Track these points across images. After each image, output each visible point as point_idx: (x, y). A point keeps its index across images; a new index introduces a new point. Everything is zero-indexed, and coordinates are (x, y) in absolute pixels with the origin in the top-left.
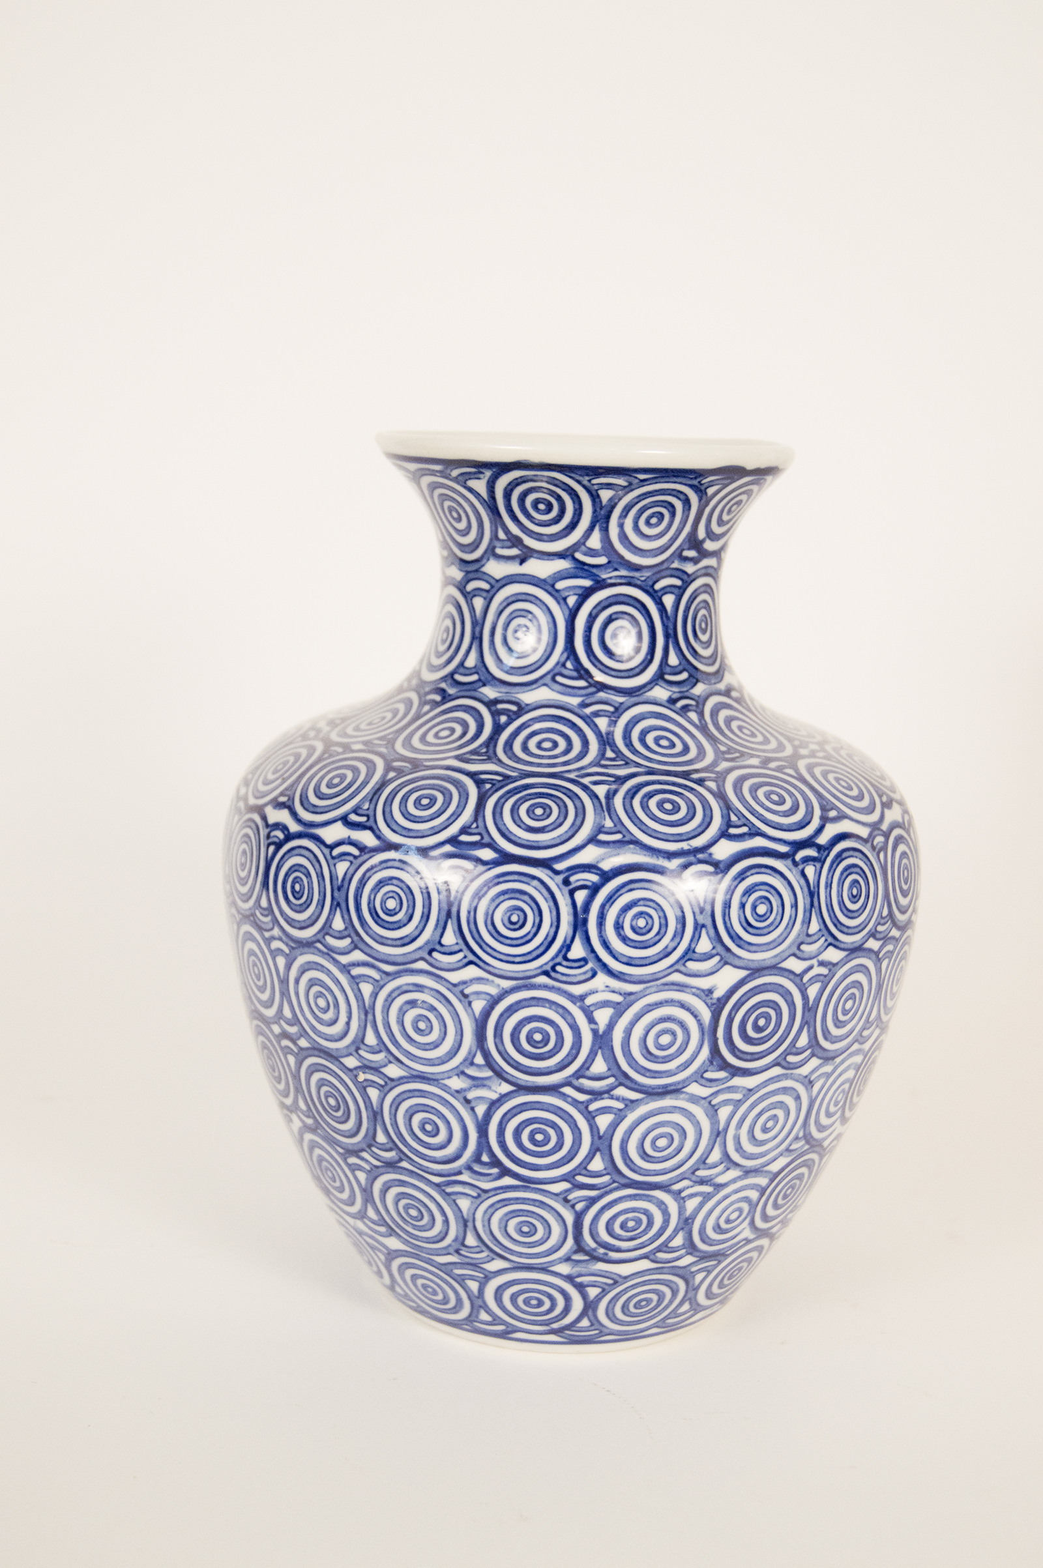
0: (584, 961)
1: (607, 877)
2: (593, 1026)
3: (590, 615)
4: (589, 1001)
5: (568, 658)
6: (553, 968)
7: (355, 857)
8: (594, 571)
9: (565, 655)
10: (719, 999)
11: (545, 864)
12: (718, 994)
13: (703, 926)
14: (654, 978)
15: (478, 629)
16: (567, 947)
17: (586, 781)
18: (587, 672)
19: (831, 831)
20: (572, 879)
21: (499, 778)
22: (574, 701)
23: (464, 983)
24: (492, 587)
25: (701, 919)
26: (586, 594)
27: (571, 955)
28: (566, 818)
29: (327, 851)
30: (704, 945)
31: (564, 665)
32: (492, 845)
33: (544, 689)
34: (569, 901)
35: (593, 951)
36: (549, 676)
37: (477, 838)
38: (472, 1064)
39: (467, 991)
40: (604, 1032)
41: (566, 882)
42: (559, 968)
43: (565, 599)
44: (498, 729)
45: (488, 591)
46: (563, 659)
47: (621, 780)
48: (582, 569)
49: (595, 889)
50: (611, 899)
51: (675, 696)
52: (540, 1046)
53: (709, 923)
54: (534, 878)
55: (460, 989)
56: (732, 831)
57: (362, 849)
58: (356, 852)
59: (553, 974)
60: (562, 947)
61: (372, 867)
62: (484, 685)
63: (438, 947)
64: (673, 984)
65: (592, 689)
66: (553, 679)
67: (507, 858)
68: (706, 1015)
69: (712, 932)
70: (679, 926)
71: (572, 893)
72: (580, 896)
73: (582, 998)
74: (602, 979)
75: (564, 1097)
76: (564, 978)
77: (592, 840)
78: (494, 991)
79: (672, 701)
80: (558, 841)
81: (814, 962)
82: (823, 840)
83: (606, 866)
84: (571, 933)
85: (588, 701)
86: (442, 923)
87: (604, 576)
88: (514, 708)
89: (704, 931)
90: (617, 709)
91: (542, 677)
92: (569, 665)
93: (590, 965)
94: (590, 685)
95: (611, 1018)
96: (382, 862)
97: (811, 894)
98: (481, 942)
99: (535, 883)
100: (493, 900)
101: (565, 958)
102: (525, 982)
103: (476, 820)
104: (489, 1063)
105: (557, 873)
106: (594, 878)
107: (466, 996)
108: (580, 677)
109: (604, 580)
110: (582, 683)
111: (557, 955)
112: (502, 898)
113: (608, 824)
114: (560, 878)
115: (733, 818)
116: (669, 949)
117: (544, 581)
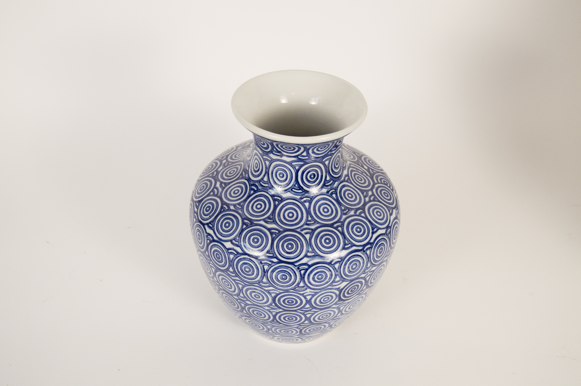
0: (304, 287)
1: (310, 266)
2: (306, 299)
3: (303, 171)
4: (305, 295)
5: (296, 184)
6: (295, 288)
7: (236, 255)
8: (304, 160)
9: (295, 183)
10: (341, 289)
11: (292, 263)
12: (341, 288)
13: (338, 275)
14: (323, 288)
15: (267, 170)
16: (299, 284)
17: (303, 232)
18: (302, 187)
19: (375, 236)
20: (300, 267)
21: (277, 232)
22: (298, 197)
23: (269, 290)
24: (272, 160)
25: (337, 273)
26: (301, 166)
27: (300, 286)
28: (298, 249)
29: (227, 250)
30: (338, 279)
31: (295, 186)
32: (277, 258)
33: (289, 193)
34: (299, 273)
35: (306, 284)
36: (290, 189)
37: (272, 255)
38: (271, 305)
39: (270, 292)
40: (309, 300)
41: (298, 268)
42: (296, 288)
43: (295, 167)
44: (275, 207)
45: (270, 161)
46: (295, 184)
47: (314, 230)
48: (300, 160)
49: (307, 270)
50: (311, 272)
51: (329, 190)
52: (291, 303)
53: (339, 274)
54: (289, 267)
55: (268, 292)
56: (346, 247)
57: (238, 253)
58: (236, 253)
59: (295, 290)
60: (297, 284)
61: (241, 259)
62: (270, 189)
63: (261, 282)
64: (329, 289)
65: (304, 193)
66: (292, 190)
67: (281, 262)
68: (338, 292)
69: (340, 276)
70: (331, 276)
71: (300, 271)
72: (302, 272)
73: (303, 294)
74: (308, 290)
75: (298, 312)
76: (298, 290)
77: (306, 256)
78: (278, 292)
79: (328, 192)
80: (296, 257)
81: (369, 272)
82: (372, 241)
83: (310, 263)
84: (300, 281)
85: (302, 197)
86: (262, 277)
87: (307, 161)
88: (280, 199)
89: (338, 276)
90: (311, 199)
91: (288, 189)
92: (296, 185)
93: (305, 287)
94: (303, 192)
95: (311, 297)
96: (244, 258)
97: (368, 258)
98: (274, 282)
99: (289, 269)
100: (277, 273)
101: (298, 286)
102: (287, 291)
103: (271, 249)
104: (276, 305)
105: (296, 266)
106: (306, 267)
107: (270, 293)
108: (300, 189)
109: (307, 162)
110: (300, 191)
111: (296, 286)
112: (280, 272)
113: (310, 250)
114: (296, 267)
115: (346, 242)
116: (328, 282)
117: (288, 162)
